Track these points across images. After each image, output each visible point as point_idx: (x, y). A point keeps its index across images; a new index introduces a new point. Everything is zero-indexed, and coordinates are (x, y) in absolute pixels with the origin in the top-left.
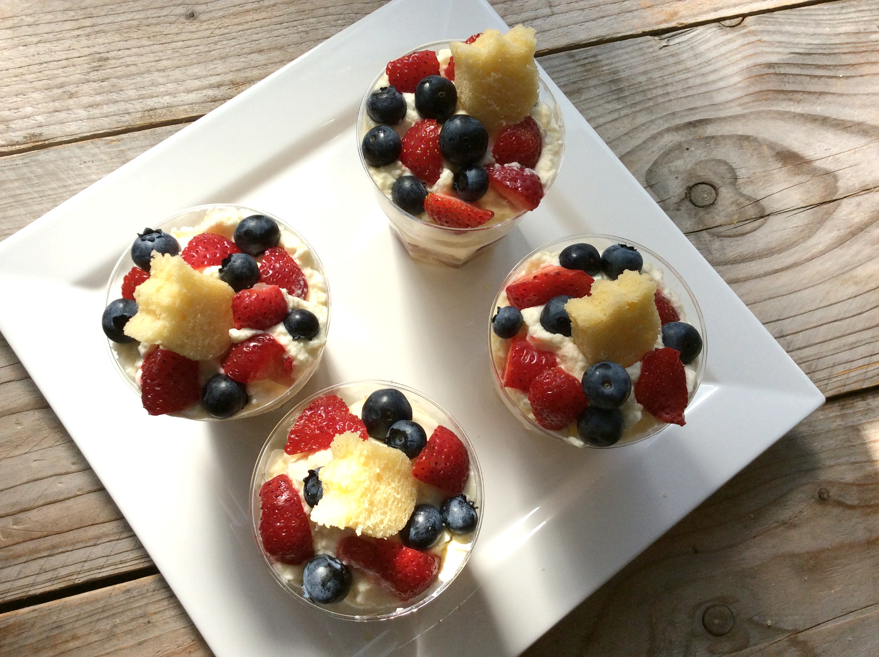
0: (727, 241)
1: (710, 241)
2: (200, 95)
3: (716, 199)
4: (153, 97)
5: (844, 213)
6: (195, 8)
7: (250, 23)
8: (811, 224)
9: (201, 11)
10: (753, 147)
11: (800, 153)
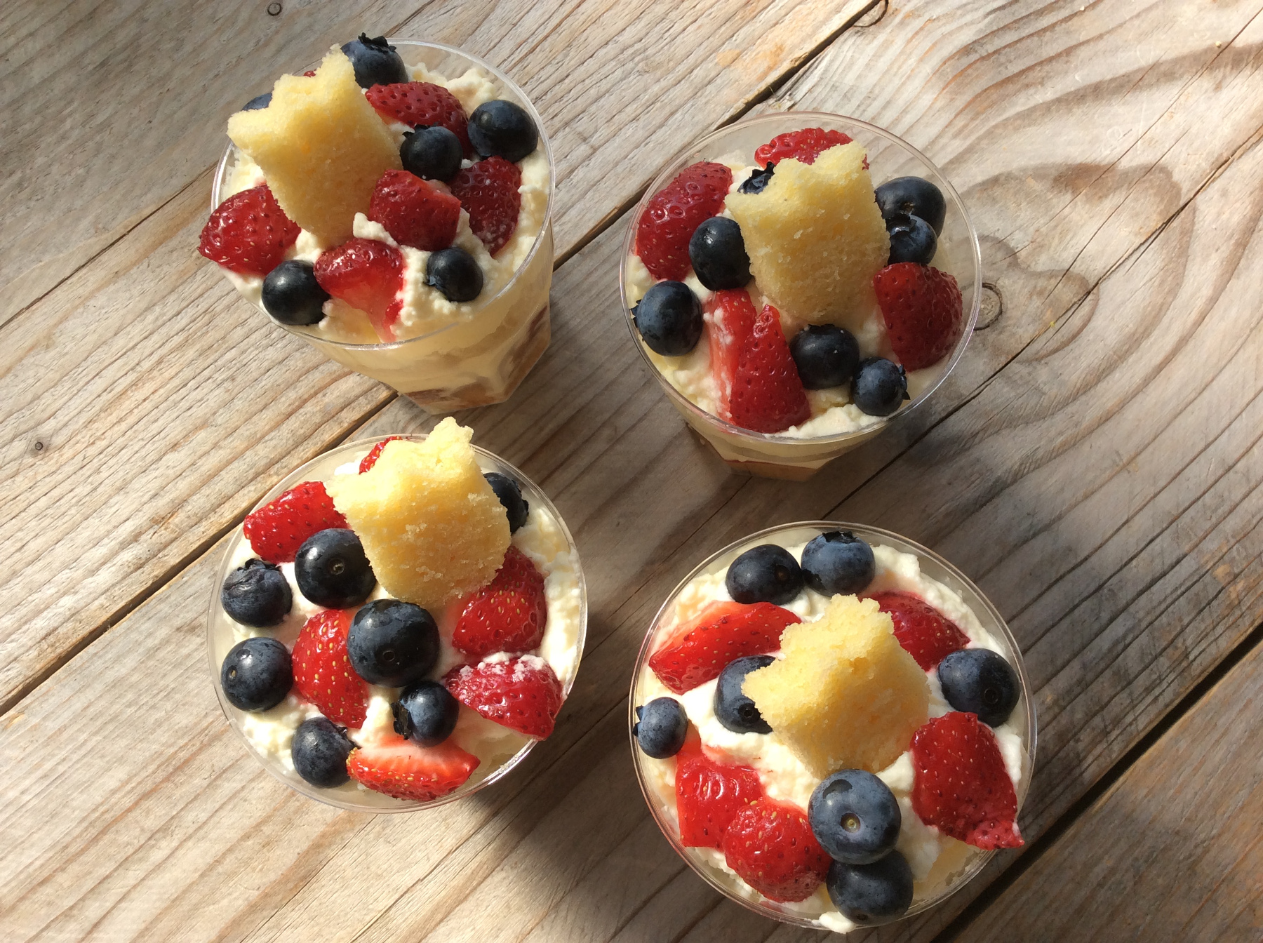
0: (1056, 361)
1: (1030, 374)
2: (113, 569)
3: (1001, 304)
4: (41, 611)
5: (1209, 219)
6: (39, 432)
7: (136, 411)
8: (1170, 262)
9: (51, 432)
10: (1012, 191)
11: (1089, 161)
